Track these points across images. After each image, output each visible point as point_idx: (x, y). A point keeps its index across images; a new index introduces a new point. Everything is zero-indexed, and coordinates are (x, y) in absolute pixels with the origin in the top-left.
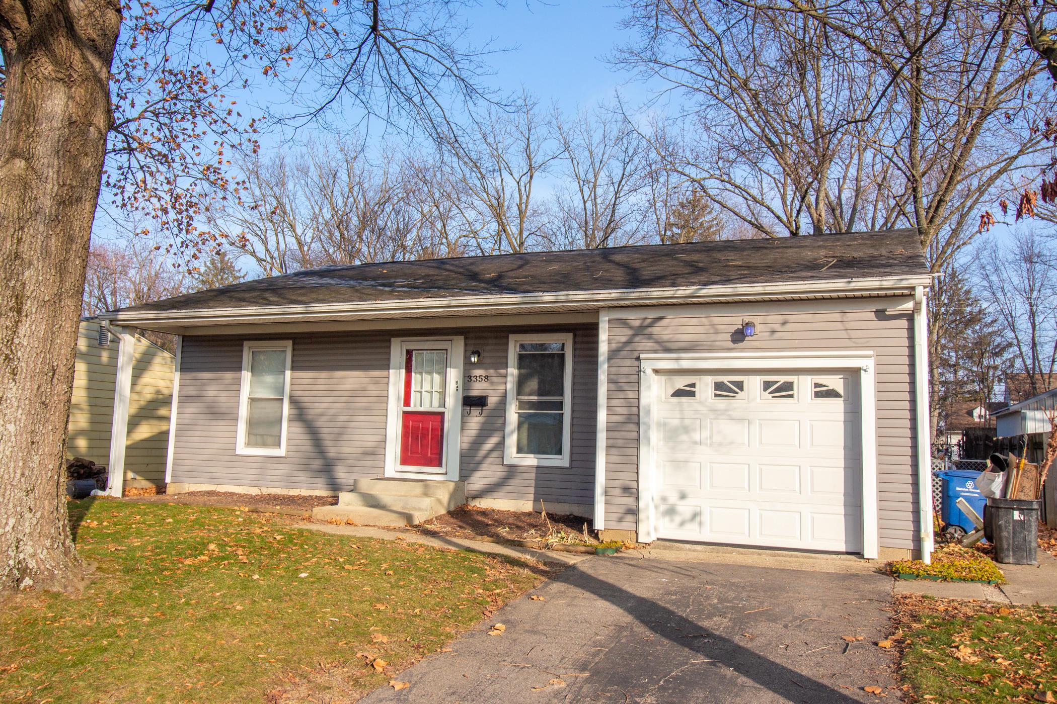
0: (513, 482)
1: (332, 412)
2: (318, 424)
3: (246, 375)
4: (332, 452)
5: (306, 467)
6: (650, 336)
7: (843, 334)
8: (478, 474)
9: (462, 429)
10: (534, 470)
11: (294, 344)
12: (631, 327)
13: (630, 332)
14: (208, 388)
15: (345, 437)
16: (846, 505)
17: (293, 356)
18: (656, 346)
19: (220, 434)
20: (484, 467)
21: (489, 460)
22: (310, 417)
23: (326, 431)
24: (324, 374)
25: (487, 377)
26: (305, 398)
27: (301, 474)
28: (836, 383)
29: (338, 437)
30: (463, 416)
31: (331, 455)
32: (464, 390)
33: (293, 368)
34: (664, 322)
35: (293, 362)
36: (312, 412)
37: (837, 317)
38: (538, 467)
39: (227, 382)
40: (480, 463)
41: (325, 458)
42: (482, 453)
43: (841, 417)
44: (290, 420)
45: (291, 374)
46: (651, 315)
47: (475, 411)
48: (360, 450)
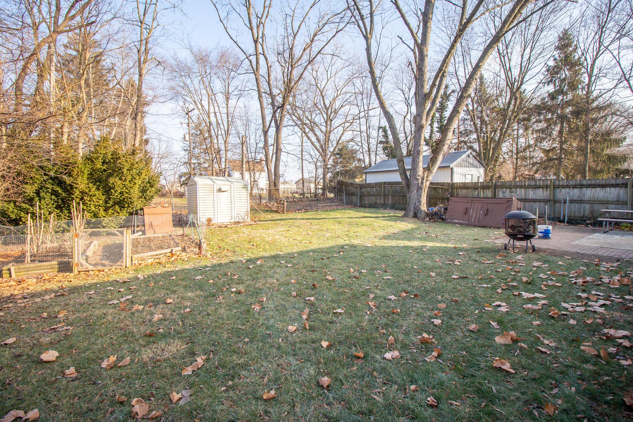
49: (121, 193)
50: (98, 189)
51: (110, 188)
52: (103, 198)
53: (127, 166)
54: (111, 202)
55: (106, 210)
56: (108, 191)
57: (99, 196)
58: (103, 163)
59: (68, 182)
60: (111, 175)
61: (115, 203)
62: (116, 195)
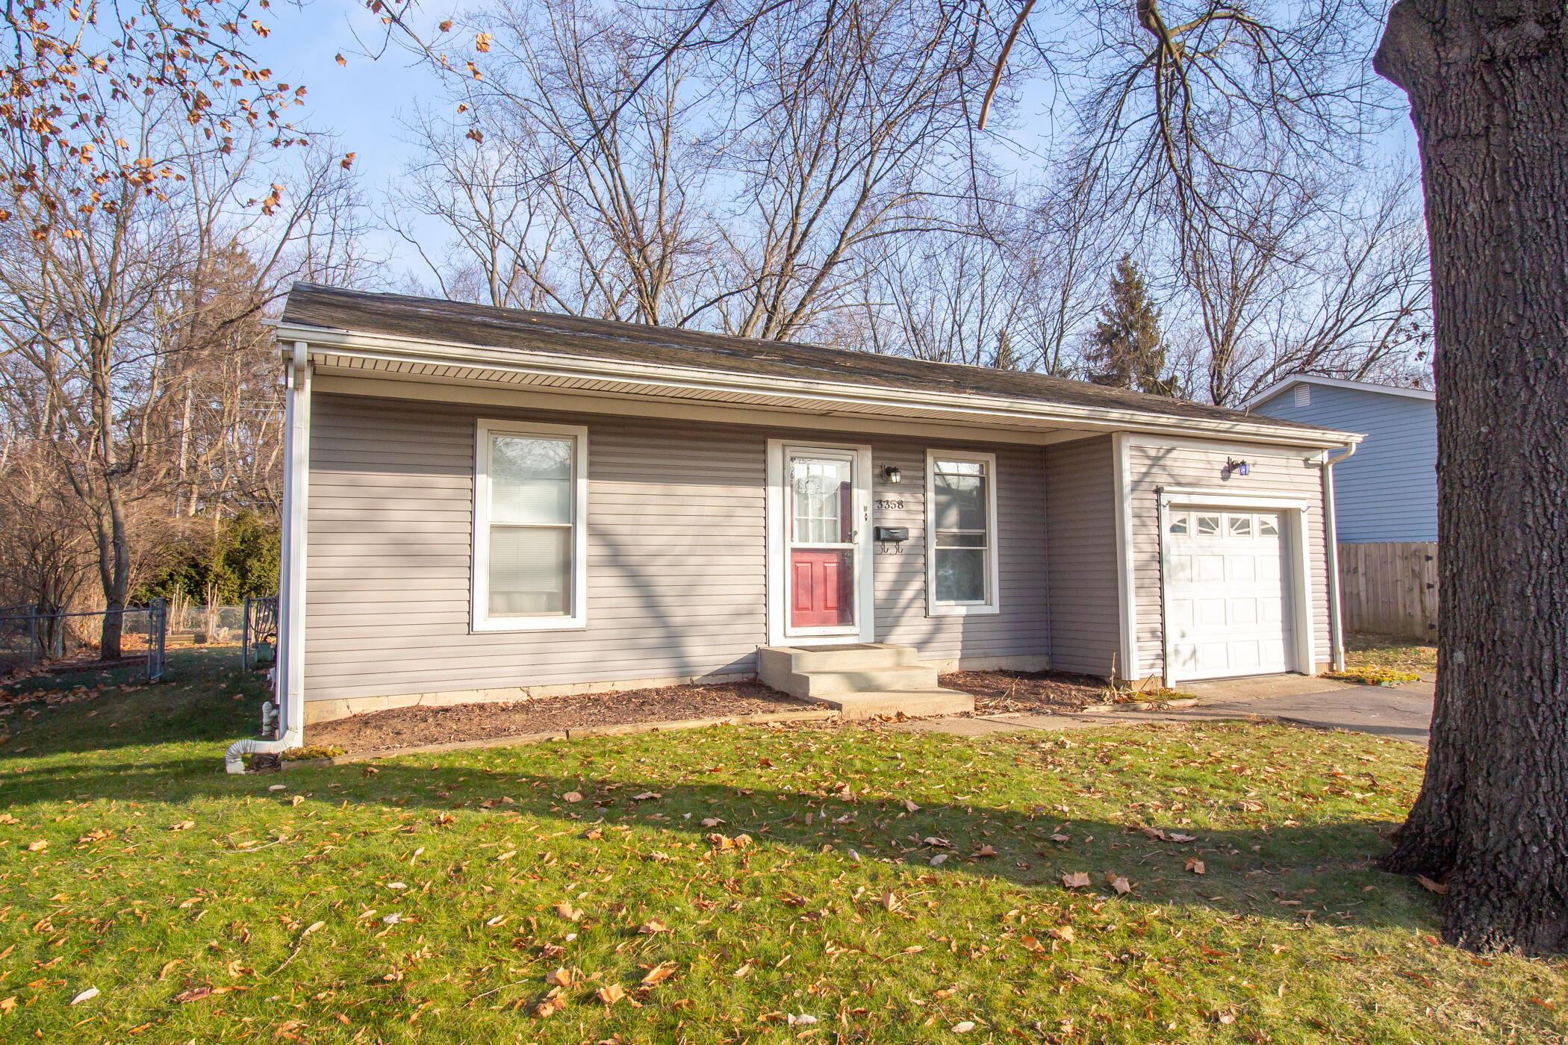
0: (942, 636)
1: (677, 550)
2: (651, 570)
3: (484, 482)
4: (678, 615)
5: (631, 644)
6: (1164, 468)
7: (1287, 478)
8: (899, 630)
9: (875, 572)
10: (961, 621)
11: (591, 433)
12: (1148, 457)
13: (1149, 462)
14: (391, 504)
15: (702, 590)
16: (1283, 630)
17: (591, 453)
18: (1171, 480)
19: (430, 595)
20: (904, 620)
21: (911, 611)
22: (633, 560)
23: (665, 580)
24: (657, 488)
25: (900, 503)
26: (622, 528)
27: (623, 655)
28: (1273, 521)
29: (688, 592)
30: (875, 554)
31: (678, 620)
32: (875, 519)
33: (592, 475)
34: (1174, 454)
35: (591, 464)
36: (634, 550)
37: (1283, 462)
38: (967, 616)
39: (443, 493)
40: (899, 617)
41: (666, 626)
42: (903, 601)
43: (1277, 552)
44: (590, 566)
45: (589, 486)
46: (1166, 444)
47: (890, 547)
48: (729, 610)
49: (259, 577)
50: (233, 572)
51: (248, 571)
52: (238, 582)
53: (267, 546)
54: (247, 588)
55: (240, 597)
56: (244, 574)
57: (234, 579)
58: (243, 541)
59: (203, 564)
60: (249, 556)
61: (251, 589)
62: (252, 579)
